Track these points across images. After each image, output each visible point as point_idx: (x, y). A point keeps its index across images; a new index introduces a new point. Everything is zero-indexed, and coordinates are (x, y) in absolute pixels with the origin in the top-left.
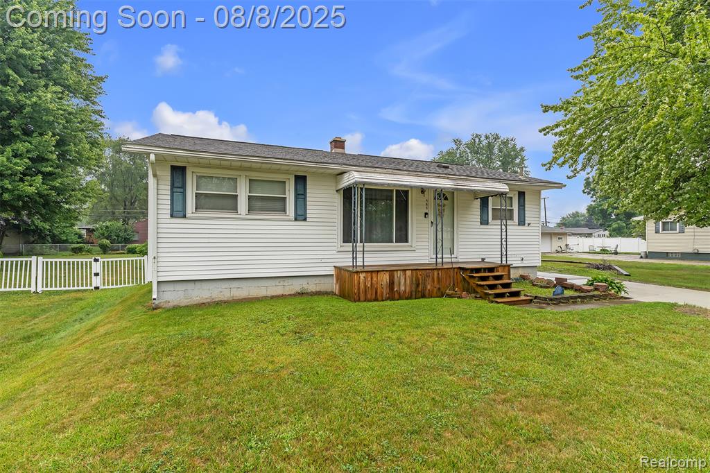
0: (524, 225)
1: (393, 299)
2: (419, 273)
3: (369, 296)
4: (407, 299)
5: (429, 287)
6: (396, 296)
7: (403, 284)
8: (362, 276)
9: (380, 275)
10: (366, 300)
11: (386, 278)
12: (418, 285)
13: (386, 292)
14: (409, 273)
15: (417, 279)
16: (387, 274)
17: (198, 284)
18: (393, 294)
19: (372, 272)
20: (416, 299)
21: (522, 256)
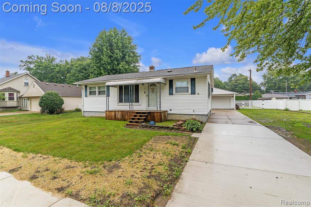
0: (195, 94)
1: (116, 120)
2: (123, 113)
3: (109, 118)
4: (120, 120)
5: (126, 118)
6: (117, 119)
7: (119, 116)
8: (108, 112)
9: (112, 112)
10: (108, 119)
11: (113, 114)
12: (123, 116)
13: (114, 117)
14: (120, 112)
15: (123, 114)
16: (114, 112)
17: (90, 112)
18: (116, 119)
19: (110, 111)
20: (122, 121)
21: (194, 109)
